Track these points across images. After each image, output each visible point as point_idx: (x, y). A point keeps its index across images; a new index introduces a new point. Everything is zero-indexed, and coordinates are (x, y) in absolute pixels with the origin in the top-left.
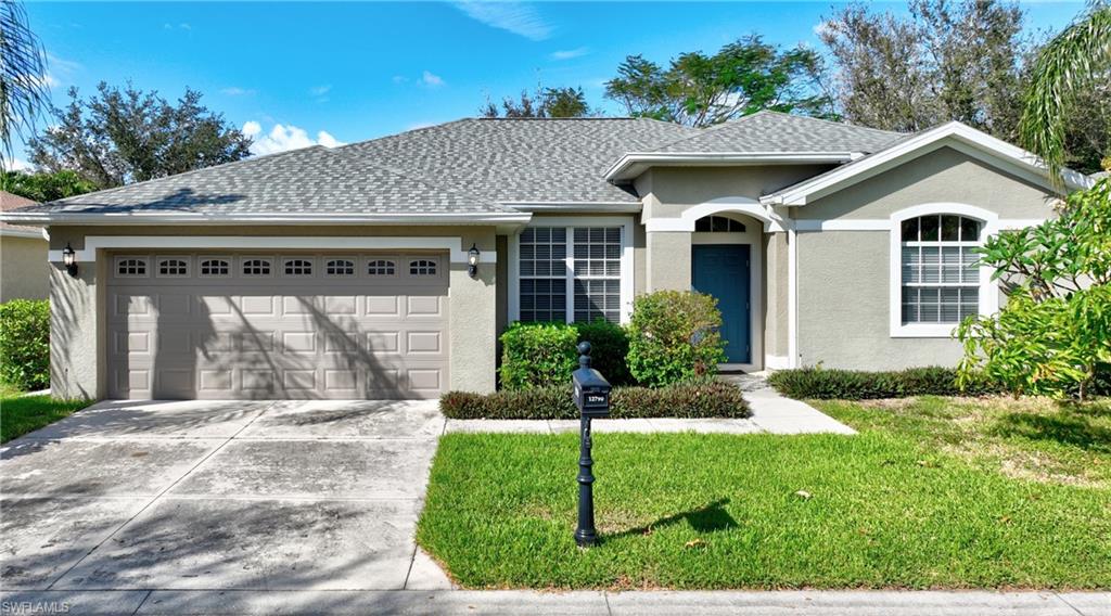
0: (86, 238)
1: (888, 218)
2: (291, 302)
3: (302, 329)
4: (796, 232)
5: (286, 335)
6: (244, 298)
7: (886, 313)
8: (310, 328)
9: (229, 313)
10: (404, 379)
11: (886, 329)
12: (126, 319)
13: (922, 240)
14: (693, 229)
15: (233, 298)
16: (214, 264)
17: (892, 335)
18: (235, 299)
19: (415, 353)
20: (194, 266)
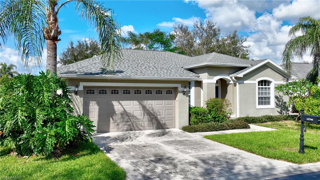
0: (80, 82)
1: (256, 80)
2: (136, 102)
3: (139, 110)
4: (239, 84)
5: (134, 112)
6: (123, 101)
7: (255, 103)
8: (141, 109)
9: (119, 106)
10: (165, 124)
11: (255, 107)
12: (89, 108)
13: (261, 86)
14: (216, 82)
15: (120, 101)
16: (115, 91)
17: (257, 108)
18: (121, 102)
19: (167, 116)
20: (109, 92)
